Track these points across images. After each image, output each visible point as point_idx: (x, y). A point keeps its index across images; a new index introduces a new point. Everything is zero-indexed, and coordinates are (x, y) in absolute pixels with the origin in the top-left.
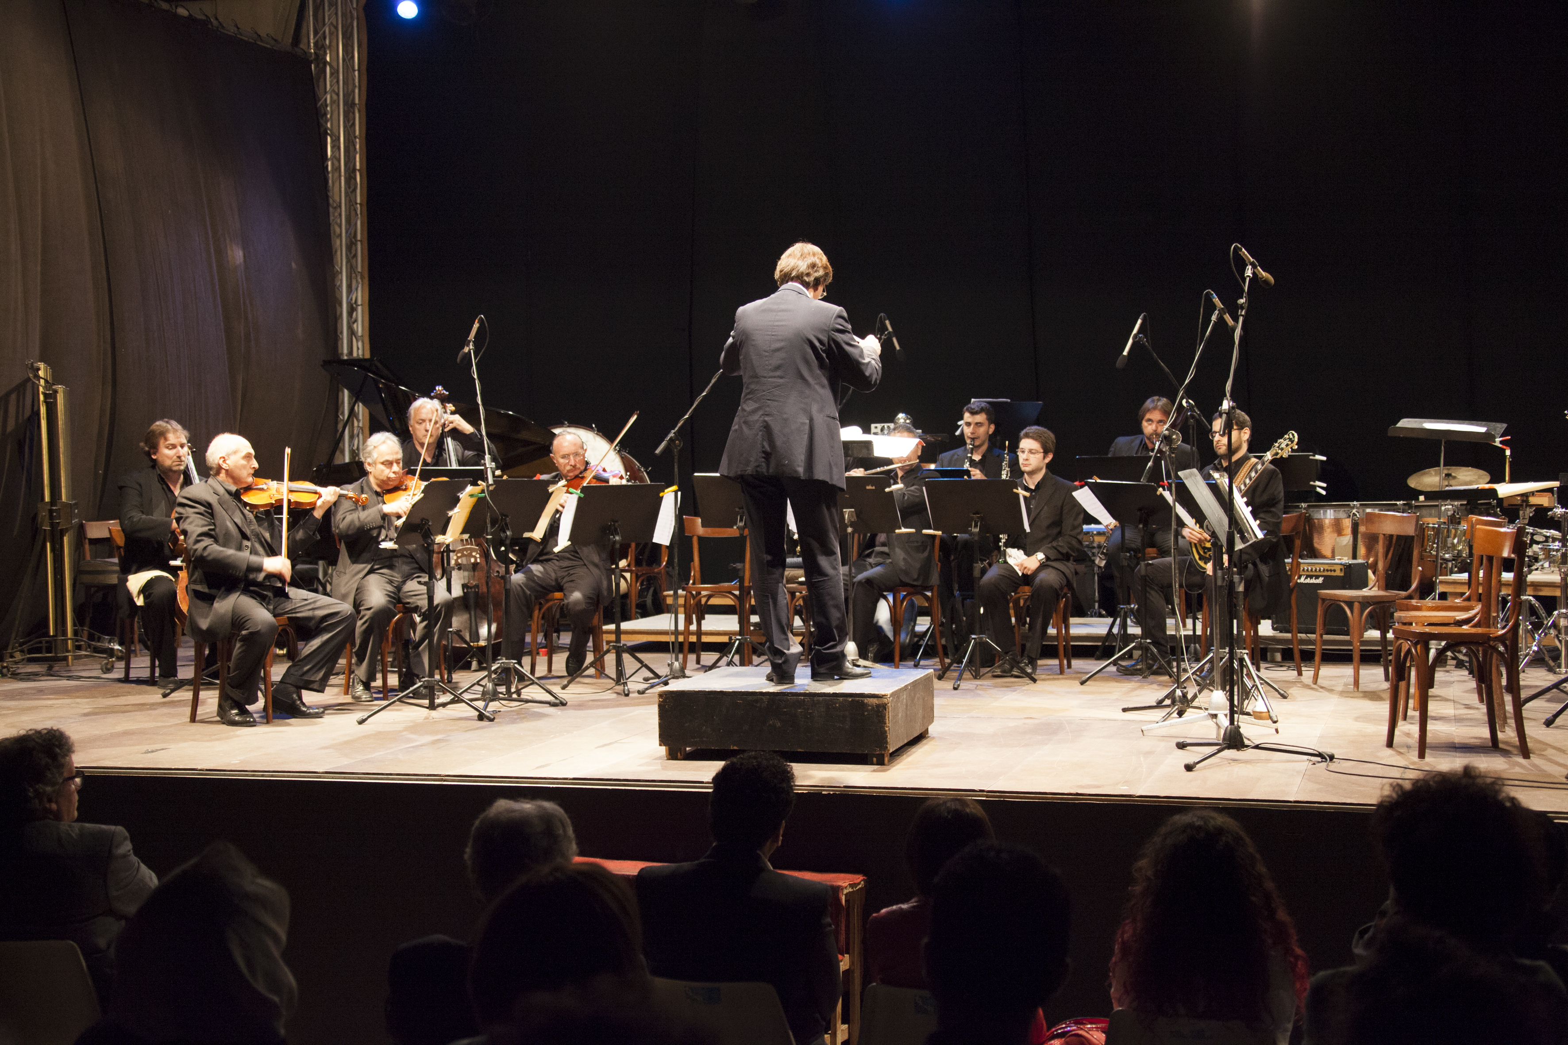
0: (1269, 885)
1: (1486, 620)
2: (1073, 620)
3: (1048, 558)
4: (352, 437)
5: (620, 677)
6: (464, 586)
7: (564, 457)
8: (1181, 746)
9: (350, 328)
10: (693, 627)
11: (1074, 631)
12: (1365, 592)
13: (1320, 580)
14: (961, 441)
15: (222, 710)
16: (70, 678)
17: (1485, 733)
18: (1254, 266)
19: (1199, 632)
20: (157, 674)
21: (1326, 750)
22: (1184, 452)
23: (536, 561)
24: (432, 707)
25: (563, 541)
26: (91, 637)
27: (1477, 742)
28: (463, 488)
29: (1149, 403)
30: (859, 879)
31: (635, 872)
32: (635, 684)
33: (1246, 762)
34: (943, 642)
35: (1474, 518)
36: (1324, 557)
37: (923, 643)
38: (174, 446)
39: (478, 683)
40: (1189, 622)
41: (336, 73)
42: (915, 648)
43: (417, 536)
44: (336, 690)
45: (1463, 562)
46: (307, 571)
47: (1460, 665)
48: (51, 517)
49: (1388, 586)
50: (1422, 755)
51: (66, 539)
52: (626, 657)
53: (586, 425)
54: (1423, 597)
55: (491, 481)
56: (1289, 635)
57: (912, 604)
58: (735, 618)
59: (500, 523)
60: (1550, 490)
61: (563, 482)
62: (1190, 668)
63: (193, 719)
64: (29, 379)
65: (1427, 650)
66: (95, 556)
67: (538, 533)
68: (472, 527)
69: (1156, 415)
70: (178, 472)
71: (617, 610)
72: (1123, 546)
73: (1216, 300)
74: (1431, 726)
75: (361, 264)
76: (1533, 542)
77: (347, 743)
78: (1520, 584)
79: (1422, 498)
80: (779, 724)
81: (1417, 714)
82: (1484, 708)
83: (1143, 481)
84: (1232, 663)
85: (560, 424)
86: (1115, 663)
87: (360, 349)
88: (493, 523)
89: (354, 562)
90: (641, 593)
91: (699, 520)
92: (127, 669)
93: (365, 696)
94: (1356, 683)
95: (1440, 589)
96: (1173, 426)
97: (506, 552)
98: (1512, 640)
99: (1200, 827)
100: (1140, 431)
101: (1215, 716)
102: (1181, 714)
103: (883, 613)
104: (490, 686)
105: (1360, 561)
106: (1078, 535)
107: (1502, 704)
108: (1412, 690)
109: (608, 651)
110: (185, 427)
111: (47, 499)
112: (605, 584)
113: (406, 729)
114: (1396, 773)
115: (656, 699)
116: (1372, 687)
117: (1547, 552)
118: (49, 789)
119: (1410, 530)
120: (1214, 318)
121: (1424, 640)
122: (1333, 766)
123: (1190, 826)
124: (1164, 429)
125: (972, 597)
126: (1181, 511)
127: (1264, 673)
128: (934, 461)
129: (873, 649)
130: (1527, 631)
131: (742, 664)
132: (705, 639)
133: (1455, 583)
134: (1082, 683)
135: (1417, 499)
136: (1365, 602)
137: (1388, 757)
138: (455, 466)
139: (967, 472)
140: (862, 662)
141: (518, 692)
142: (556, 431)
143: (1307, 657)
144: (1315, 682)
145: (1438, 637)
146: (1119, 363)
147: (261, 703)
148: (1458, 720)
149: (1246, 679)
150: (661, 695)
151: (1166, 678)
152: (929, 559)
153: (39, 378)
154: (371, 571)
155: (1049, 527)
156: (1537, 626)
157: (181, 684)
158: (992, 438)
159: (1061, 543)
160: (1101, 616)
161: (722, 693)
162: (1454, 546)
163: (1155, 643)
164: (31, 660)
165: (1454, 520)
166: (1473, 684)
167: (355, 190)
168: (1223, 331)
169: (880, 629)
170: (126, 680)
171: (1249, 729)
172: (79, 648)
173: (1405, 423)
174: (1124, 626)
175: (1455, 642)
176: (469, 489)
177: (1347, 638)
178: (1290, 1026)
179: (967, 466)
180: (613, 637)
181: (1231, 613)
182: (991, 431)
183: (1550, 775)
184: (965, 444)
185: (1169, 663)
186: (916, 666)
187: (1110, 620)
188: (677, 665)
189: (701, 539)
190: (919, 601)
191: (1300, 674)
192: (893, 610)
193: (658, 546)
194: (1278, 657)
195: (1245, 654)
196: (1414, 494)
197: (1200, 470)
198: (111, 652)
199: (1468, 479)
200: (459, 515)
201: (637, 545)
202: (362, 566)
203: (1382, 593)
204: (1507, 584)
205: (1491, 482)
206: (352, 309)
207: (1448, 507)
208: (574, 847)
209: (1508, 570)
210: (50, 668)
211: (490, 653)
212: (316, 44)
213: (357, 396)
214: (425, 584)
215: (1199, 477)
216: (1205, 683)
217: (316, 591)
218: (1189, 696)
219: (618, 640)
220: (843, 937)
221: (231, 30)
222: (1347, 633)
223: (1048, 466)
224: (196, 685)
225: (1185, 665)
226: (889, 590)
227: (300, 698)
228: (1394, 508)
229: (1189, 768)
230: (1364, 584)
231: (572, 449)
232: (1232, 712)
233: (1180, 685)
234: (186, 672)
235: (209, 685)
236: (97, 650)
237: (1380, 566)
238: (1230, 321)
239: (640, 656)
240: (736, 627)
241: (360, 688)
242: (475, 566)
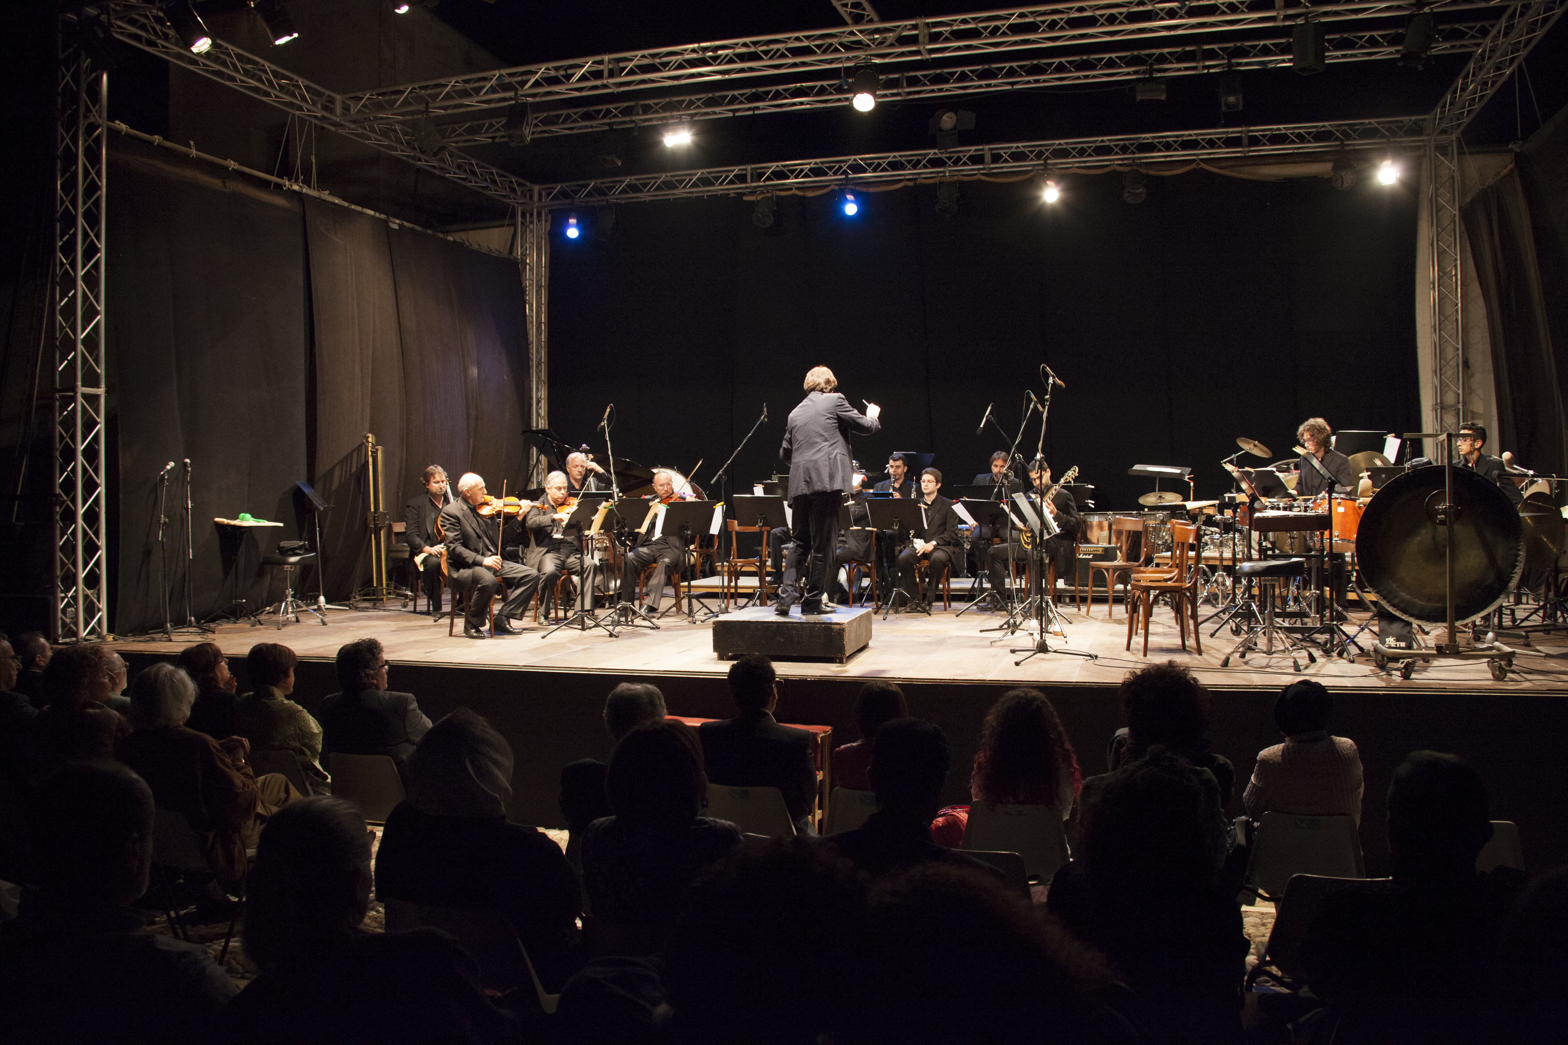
0: (1061, 729)
1: (1180, 579)
2: (952, 580)
3: (938, 544)
4: (538, 474)
5: (691, 613)
6: (600, 560)
7: (661, 485)
8: (1013, 651)
9: (537, 412)
10: (733, 584)
11: (952, 586)
12: (1115, 563)
13: (1091, 557)
14: (888, 476)
15: (466, 630)
16: (385, 610)
17: (1179, 642)
18: (1054, 377)
19: (1023, 586)
20: (431, 609)
21: (1093, 653)
22: (1015, 483)
23: (643, 546)
24: (583, 629)
25: (658, 534)
26: (396, 588)
27: (1175, 647)
28: (600, 504)
29: (995, 455)
30: (828, 729)
31: (699, 725)
32: (700, 616)
33: (1049, 660)
34: (878, 592)
35: (1174, 521)
36: (1093, 543)
37: (866, 593)
38: (438, 482)
39: (609, 616)
40: (1018, 580)
41: (531, 269)
42: (862, 596)
43: (574, 531)
44: (529, 619)
45: (1169, 545)
46: (512, 551)
47: (1166, 604)
48: (375, 521)
49: (1128, 560)
50: (1145, 655)
51: (382, 532)
52: (694, 601)
53: (672, 468)
54: (1147, 566)
55: (616, 499)
56: (1073, 588)
57: (859, 570)
58: (757, 579)
59: (621, 524)
60: (1214, 505)
61: (658, 500)
62: (1019, 607)
63: (451, 634)
64: (363, 443)
65: (1149, 595)
66: (397, 542)
67: (643, 530)
68: (606, 526)
69: (999, 463)
70: (440, 496)
71: (689, 574)
72: (981, 537)
73: (1033, 396)
74: (1151, 639)
75: (543, 376)
76: (1205, 534)
77: (536, 649)
78: (1198, 559)
79: (1146, 510)
80: (782, 640)
81: (1143, 631)
82: (1178, 628)
83: (992, 500)
84: (1042, 604)
85: (656, 466)
86: (976, 604)
87: (543, 424)
88: (618, 523)
89: (538, 545)
90: (703, 564)
91: (736, 522)
92: (415, 606)
93: (545, 623)
94: (1110, 614)
95: (1156, 561)
96: (1010, 468)
97: (625, 540)
98: (1194, 590)
99: (1022, 697)
100: (990, 471)
101: (1032, 634)
102: (1013, 633)
103: (843, 576)
104: (616, 617)
105: (1113, 545)
106: (956, 531)
107: (1188, 625)
108: (1140, 618)
109: (684, 598)
110: (445, 470)
111: (372, 510)
112: (682, 558)
113: (569, 642)
114: (1131, 665)
115: (712, 626)
116: (1119, 617)
117: (1212, 539)
118: (372, 672)
119: (1140, 528)
120: (1031, 406)
121: (1147, 590)
122: (1097, 662)
123: (1017, 696)
124: (1004, 470)
125: (894, 567)
126: (1013, 517)
127: (1060, 610)
128: (872, 488)
129: (837, 596)
130: (1202, 584)
131: (761, 605)
132: (739, 591)
133: (1164, 558)
134: (957, 616)
135: (1143, 510)
136: (1116, 569)
137: (1127, 655)
138: (594, 491)
139: (891, 494)
140: (830, 604)
141: (632, 621)
142: (655, 471)
143: (1084, 600)
144: (1088, 614)
145: (1155, 588)
146: (978, 432)
147: (487, 626)
148: (1165, 634)
149: (1049, 613)
150: (714, 623)
151: (1005, 613)
152: (869, 545)
153: (368, 442)
154: (547, 552)
155: (939, 526)
156: (1207, 581)
157: (444, 615)
158: (906, 474)
159: (946, 535)
160: (968, 577)
161: (749, 622)
162: (1163, 537)
163: (998, 593)
164: (365, 600)
165: (1163, 522)
166: (1173, 615)
167: (541, 334)
168: (1037, 414)
169: (841, 585)
170: (415, 612)
171: (1051, 642)
172: (389, 593)
173: (1137, 467)
174: (981, 583)
175: (1163, 591)
176: (604, 504)
177: (1105, 589)
178: (1070, 807)
179: (891, 491)
180: (686, 590)
181: (1042, 575)
182: (905, 470)
183: (1212, 664)
184: (890, 478)
185: (1006, 604)
186: (862, 606)
187: (973, 579)
188: (723, 606)
189: (737, 533)
190: (863, 569)
191: (1079, 610)
192: (849, 574)
193: (713, 535)
194: (1067, 600)
195: (1049, 598)
196: (1142, 507)
197: (1025, 493)
198: (406, 596)
199: (1171, 499)
200: (598, 519)
201: (700, 536)
202: (541, 549)
203: (1125, 563)
204: (1192, 558)
205: (1183, 501)
206: (538, 401)
207: (1160, 515)
208: (665, 710)
209: (1192, 550)
210: (375, 605)
211: (616, 598)
212: (522, 253)
213: (541, 451)
214: (579, 558)
215: (1024, 498)
216: (1026, 615)
217: (518, 562)
218: (1018, 623)
219: (689, 591)
220: (819, 761)
221: (476, 247)
222: (1105, 586)
223: (939, 490)
224: (452, 615)
225: (1016, 605)
226: (846, 563)
227: (509, 624)
228: (1131, 515)
229: (1017, 664)
230: (1114, 558)
231: (666, 481)
232: (1042, 632)
233: (1013, 616)
234: (446, 608)
235: (459, 615)
236: (399, 595)
237: (1124, 548)
238: (1041, 409)
239: (702, 600)
240: (758, 584)
241: (542, 619)
242: (606, 548)
